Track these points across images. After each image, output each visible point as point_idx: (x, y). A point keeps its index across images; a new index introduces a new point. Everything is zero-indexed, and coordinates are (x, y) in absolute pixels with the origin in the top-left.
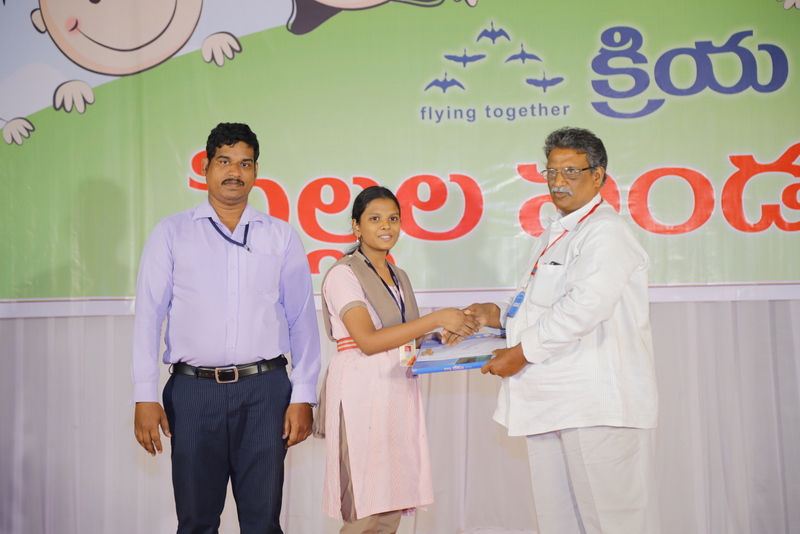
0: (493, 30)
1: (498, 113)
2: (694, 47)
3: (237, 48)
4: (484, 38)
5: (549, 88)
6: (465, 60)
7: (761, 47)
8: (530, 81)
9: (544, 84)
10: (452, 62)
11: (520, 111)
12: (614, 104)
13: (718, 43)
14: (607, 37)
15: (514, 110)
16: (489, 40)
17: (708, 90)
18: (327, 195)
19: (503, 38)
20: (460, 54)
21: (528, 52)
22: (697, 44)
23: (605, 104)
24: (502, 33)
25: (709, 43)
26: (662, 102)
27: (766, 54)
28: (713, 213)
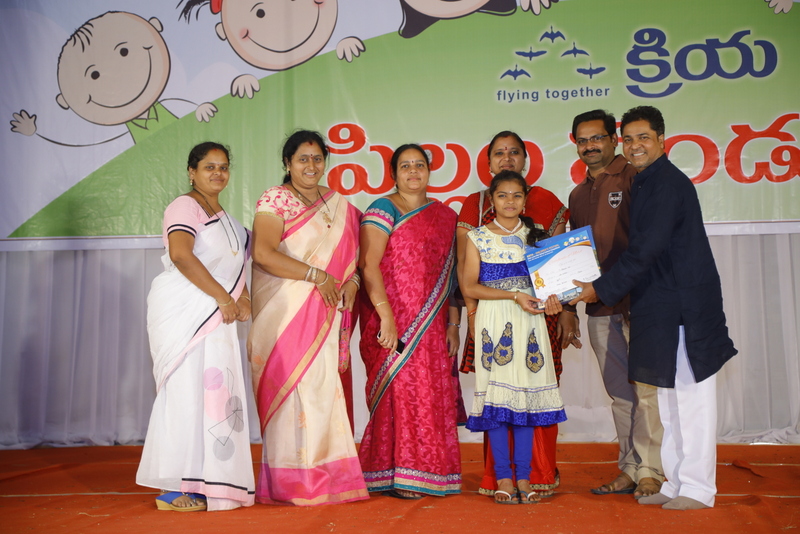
1: (556, 94)
2: (705, 43)
3: (362, 48)
4: (545, 39)
5: (594, 76)
6: (531, 55)
7: (757, 43)
8: (580, 71)
9: (591, 72)
11: (572, 93)
12: (643, 87)
13: (723, 40)
14: (639, 36)
15: (567, 92)
17: (715, 76)
19: (560, 38)
20: (528, 51)
21: (578, 48)
22: (707, 41)
24: (559, 34)
25: (717, 40)
26: (680, 85)
27: (760, 48)
28: (718, 169)
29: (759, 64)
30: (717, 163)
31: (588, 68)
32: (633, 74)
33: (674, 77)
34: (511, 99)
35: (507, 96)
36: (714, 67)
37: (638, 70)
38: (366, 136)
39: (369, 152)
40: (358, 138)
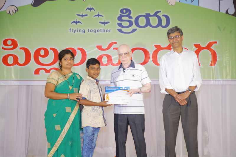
0: (90, 8)
1: (91, 31)
2: (145, 15)
3: (17, 10)
4: (88, 10)
5: (105, 25)
6: (82, 16)
7: (163, 15)
8: (100, 22)
9: (104, 23)
10: (79, 16)
11: (97, 31)
12: (123, 30)
13: (152, 14)
14: (122, 11)
15: (96, 30)
16: (89, 11)
17: (149, 27)
18: (42, 52)
19: (93, 10)
20: (81, 14)
21: (100, 14)
22: (146, 14)
23: (121, 29)
24: (93, 9)
25: (149, 14)
26: (136, 29)
27: (164, 18)
28: (150, 60)
29: (164, 23)
30: (149, 58)
31: (103, 22)
32: (120, 25)
33: (134, 26)
34: (75, 32)
35: (73, 31)
36: (148, 24)
37: (121, 23)
38: (18, 44)
39: (19, 50)
40: (15, 44)
